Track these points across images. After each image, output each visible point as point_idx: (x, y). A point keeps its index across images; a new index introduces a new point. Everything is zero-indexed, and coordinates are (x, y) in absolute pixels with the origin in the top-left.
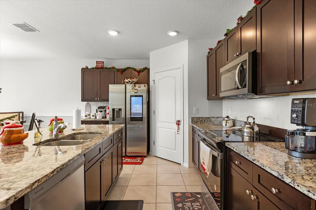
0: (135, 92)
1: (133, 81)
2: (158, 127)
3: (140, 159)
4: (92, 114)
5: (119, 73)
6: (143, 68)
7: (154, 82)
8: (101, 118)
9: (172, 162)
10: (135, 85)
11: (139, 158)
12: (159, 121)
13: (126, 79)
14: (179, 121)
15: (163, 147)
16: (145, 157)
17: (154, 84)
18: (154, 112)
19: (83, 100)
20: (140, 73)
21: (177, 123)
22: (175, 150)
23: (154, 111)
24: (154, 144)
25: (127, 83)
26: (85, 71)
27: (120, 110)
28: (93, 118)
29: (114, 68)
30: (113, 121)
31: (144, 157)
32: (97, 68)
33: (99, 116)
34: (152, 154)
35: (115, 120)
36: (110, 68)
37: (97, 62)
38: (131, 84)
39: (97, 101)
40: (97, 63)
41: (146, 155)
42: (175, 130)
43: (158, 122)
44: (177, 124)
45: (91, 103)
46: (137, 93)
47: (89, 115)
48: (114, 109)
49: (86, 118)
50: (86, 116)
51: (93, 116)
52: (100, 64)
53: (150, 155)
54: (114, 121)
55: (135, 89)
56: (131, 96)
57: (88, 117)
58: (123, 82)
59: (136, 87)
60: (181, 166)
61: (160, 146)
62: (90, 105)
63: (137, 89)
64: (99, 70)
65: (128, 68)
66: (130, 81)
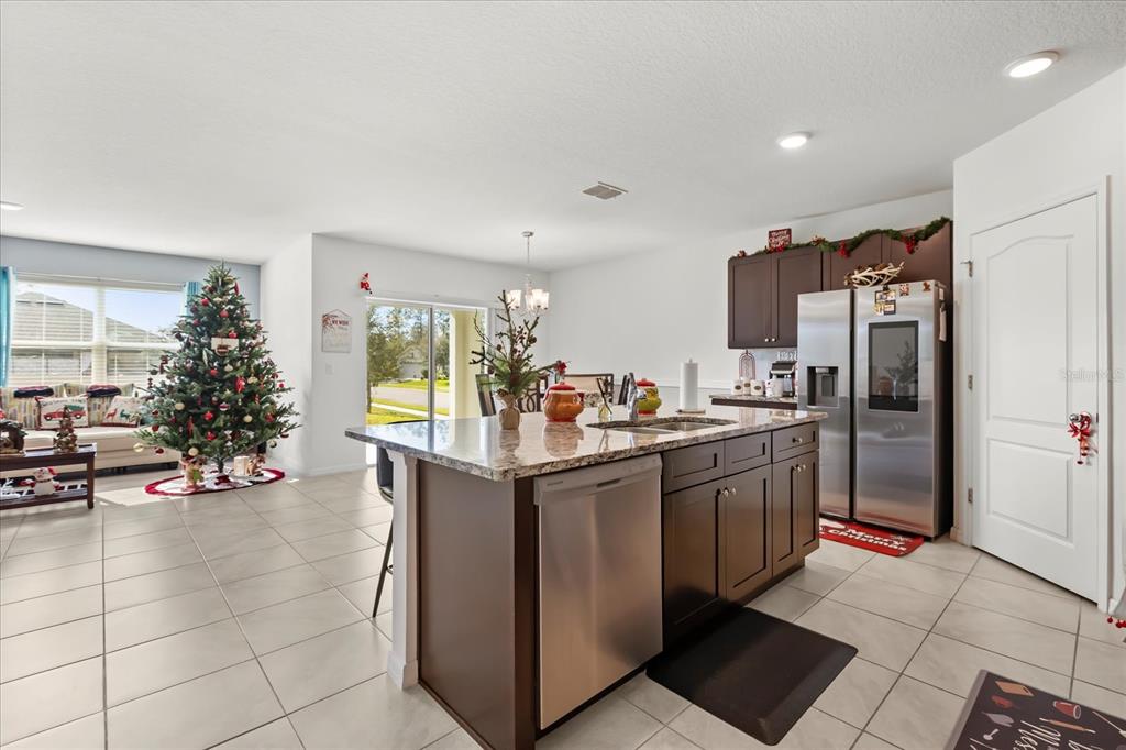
0: (888, 310)
1: (883, 275)
2: (988, 440)
3: (904, 541)
4: (754, 384)
5: (838, 256)
6: (929, 224)
7: (971, 269)
8: (778, 394)
9: (1048, 585)
10: (886, 289)
11: (901, 538)
12: (994, 417)
13: (856, 272)
14: (1086, 419)
15: (1011, 519)
16: (927, 539)
17: (971, 275)
18: (971, 382)
19: (732, 344)
20: (916, 244)
21: (1078, 425)
22: (1068, 536)
23: (971, 377)
24: (970, 501)
25: (862, 283)
26: (738, 264)
27: (833, 370)
28: (756, 394)
29: (820, 241)
30: (810, 404)
31: (922, 539)
32: (769, 252)
33: (773, 391)
34: (962, 534)
35: (817, 400)
36: (808, 245)
37: (770, 232)
38: (875, 284)
39: (770, 345)
40: (770, 236)
41: (932, 535)
42: (1069, 457)
43: (988, 418)
44: (1075, 430)
45: (755, 353)
46: (894, 312)
47: (748, 385)
48: (814, 368)
49: (739, 392)
50: (738, 388)
51: (757, 388)
52: (779, 239)
53: (955, 541)
54: (814, 404)
55: (887, 302)
56: (872, 326)
57: (744, 390)
58: (846, 283)
59: (892, 294)
60: (1100, 612)
61: (994, 513)
62: (752, 358)
63: (894, 302)
64: (775, 256)
65: (870, 234)
66: (870, 278)
